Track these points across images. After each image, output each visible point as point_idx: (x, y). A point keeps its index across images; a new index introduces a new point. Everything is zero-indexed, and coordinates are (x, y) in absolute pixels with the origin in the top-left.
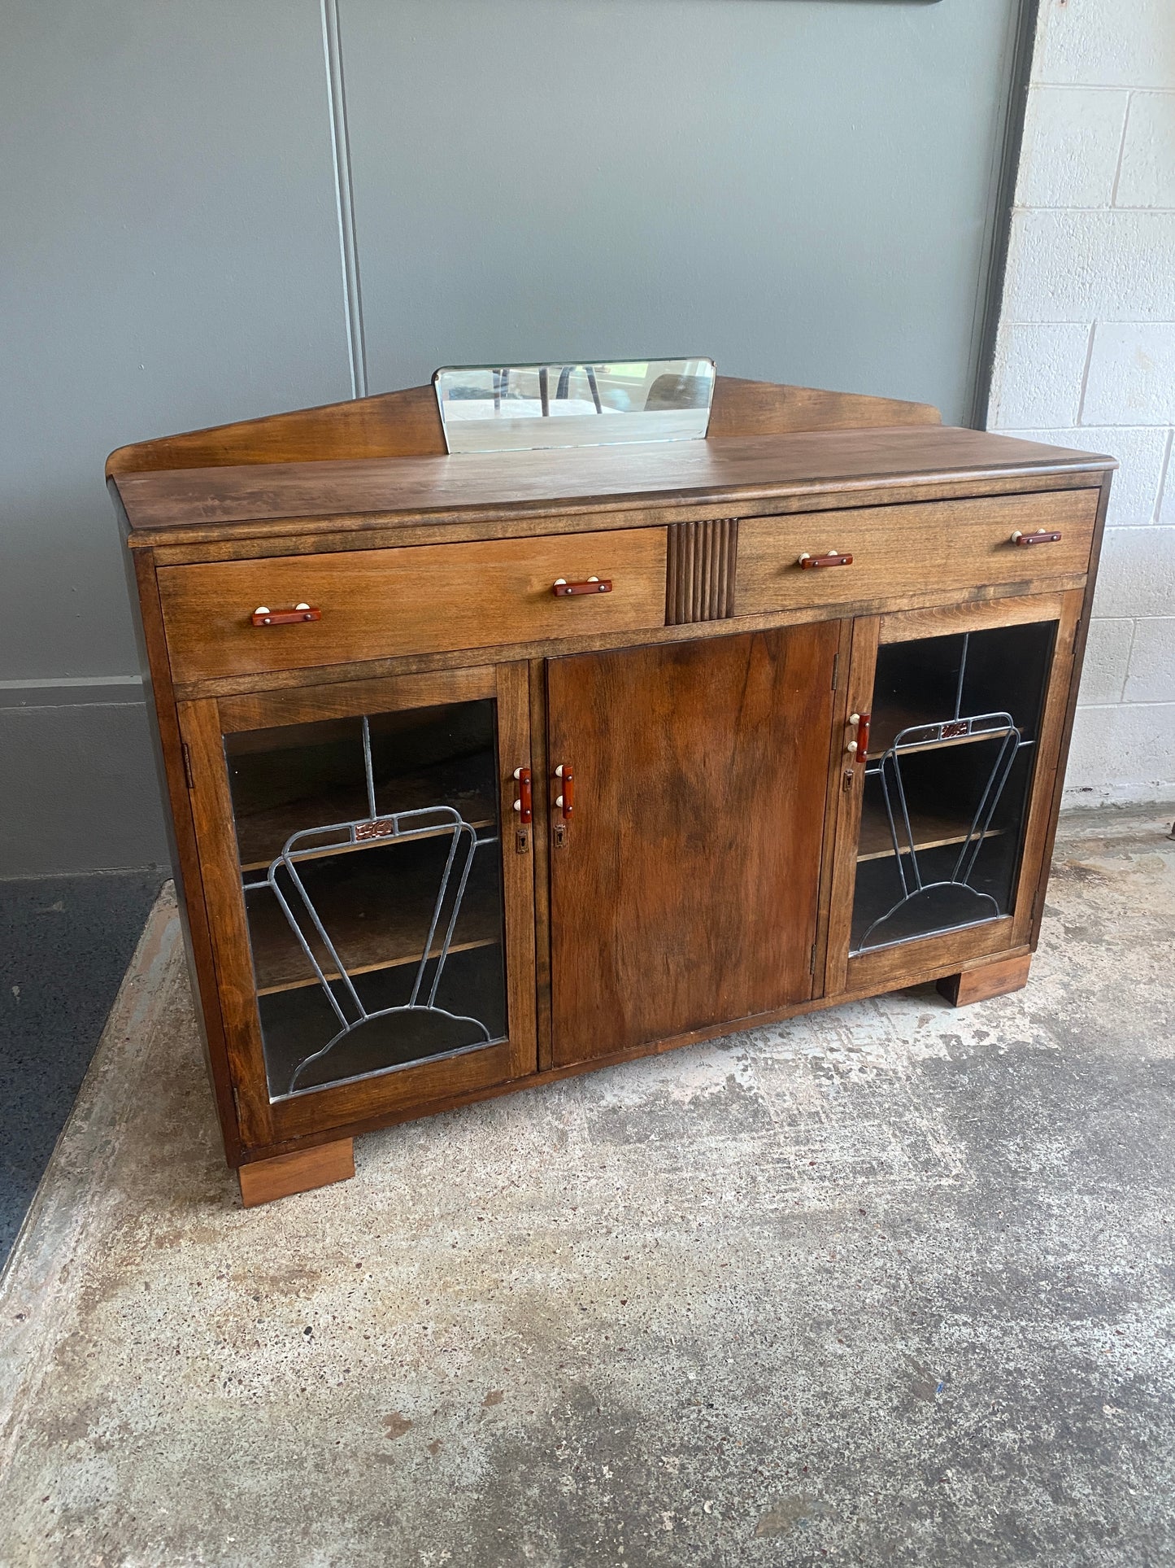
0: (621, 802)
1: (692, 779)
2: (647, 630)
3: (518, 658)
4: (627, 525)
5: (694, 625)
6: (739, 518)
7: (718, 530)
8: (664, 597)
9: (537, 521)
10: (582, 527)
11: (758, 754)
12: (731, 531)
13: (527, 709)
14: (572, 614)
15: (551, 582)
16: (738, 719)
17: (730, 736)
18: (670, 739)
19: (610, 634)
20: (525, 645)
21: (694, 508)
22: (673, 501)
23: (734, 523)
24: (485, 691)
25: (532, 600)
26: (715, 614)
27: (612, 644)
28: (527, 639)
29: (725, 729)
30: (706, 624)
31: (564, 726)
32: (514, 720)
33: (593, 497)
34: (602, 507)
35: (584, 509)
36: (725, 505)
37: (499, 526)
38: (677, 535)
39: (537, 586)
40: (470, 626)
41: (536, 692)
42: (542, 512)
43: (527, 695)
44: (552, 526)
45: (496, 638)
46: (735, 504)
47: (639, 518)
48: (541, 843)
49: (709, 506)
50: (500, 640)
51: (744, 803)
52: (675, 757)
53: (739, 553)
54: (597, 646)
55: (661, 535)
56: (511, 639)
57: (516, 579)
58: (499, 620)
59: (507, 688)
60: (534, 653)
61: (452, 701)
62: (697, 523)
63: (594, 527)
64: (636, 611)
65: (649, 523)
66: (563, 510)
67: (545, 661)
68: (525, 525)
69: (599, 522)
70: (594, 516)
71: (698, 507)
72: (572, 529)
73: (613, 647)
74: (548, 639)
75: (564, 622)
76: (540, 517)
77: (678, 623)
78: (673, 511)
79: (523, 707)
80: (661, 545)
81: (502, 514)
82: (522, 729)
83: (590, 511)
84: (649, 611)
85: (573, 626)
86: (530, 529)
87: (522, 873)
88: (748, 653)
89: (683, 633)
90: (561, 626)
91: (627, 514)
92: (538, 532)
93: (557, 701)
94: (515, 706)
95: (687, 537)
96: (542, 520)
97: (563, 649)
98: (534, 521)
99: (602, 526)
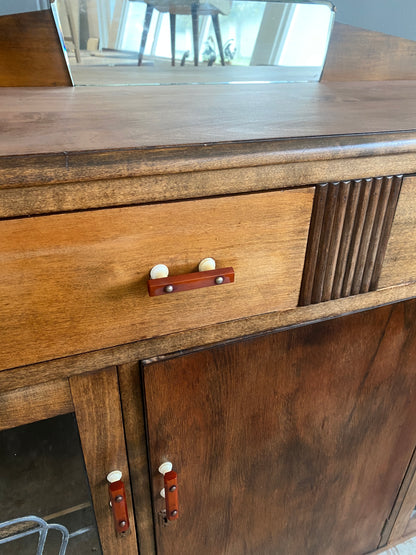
0: (234, 476)
1: (309, 439)
2: (274, 314)
3: (102, 365)
4: (260, 188)
5: (332, 302)
6: (405, 175)
7: (378, 190)
8: (300, 274)
9: (117, 183)
10: (192, 192)
11: (375, 408)
12: (392, 191)
13: (117, 415)
14: (177, 306)
15: (146, 269)
16: (362, 384)
17: (352, 400)
18: (291, 414)
19: (228, 322)
20: (111, 350)
21: (353, 161)
22: (327, 151)
23: (397, 182)
24: (57, 407)
25: (116, 294)
26: (357, 289)
27: (232, 332)
28: (112, 343)
29: (348, 394)
30: (345, 301)
31: (168, 428)
32: (102, 432)
33: (211, 144)
34: (224, 161)
35: (194, 163)
36: (391, 158)
37: (49, 194)
38: (328, 200)
39: (124, 276)
40: (18, 338)
41: (129, 398)
42: (123, 169)
43: (118, 402)
44: (142, 190)
45: (63, 348)
46: (404, 157)
47: (277, 176)
48: (145, 524)
49: (373, 159)
50: (72, 349)
51: (353, 447)
52: (295, 429)
53: (396, 218)
54: (211, 338)
55: (306, 199)
56: (89, 345)
57: (87, 269)
58: (67, 324)
59: (89, 400)
60: (124, 357)
61: (7, 427)
62: (353, 182)
63: (210, 191)
64: (263, 293)
65: (290, 182)
66: (161, 166)
67: (140, 363)
68: (96, 189)
69: (219, 183)
70: (210, 175)
71: (358, 161)
72: (175, 195)
73: (232, 336)
74: (143, 339)
75: (166, 317)
76: (120, 178)
77: (314, 302)
78: (326, 165)
79: (113, 414)
80: (304, 211)
81: (49, 172)
82: (114, 436)
83: (204, 167)
84: (280, 292)
85: (180, 319)
86: (106, 196)
87: (124, 550)
88: (384, 324)
89: (317, 312)
90: (163, 321)
91: (261, 170)
92: (120, 200)
93: (158, 405)
94: (101, 417)
95: (339, 199)
96: (126, 181)
97: (166, 346)
98: (111, 184)
99: (222, 189)
